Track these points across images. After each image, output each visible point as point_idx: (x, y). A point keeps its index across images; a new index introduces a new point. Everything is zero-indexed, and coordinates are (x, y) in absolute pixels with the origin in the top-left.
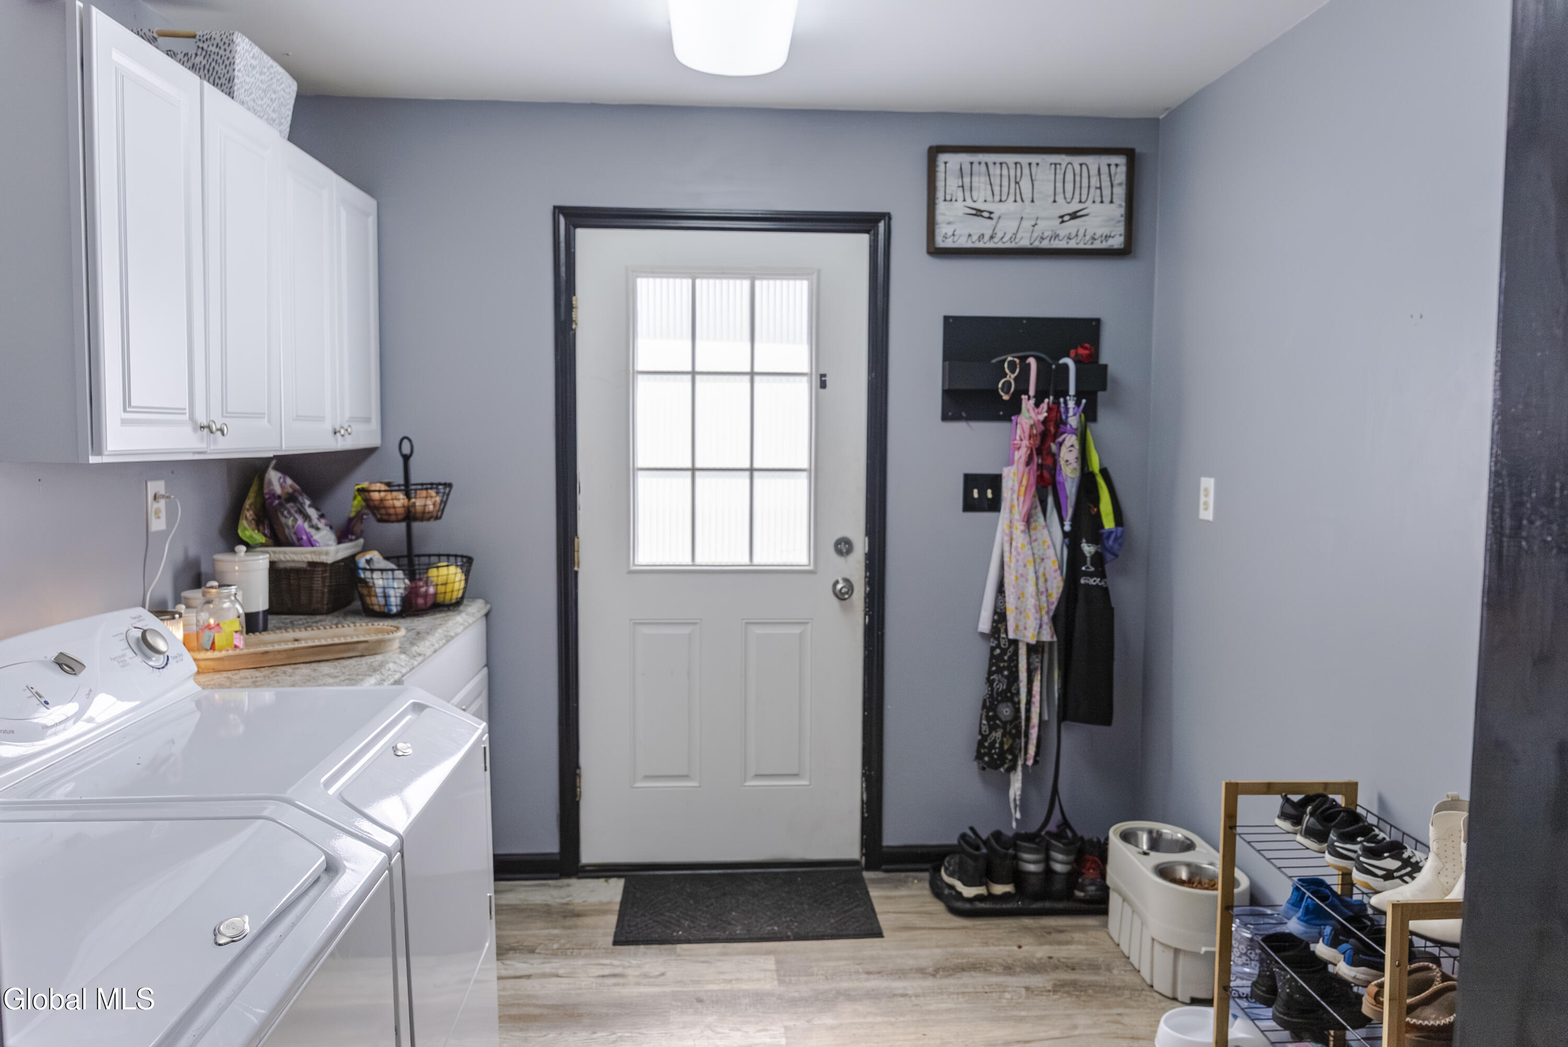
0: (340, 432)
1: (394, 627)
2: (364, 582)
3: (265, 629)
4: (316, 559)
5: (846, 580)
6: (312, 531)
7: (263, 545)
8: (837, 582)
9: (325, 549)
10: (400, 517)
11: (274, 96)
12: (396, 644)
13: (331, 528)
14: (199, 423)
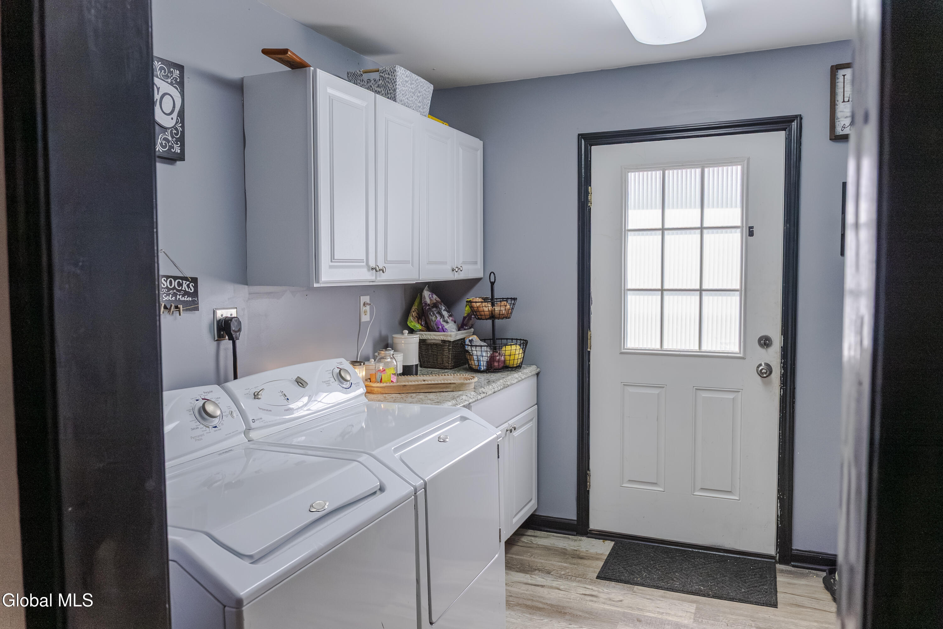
0: (455, 270)
1: (472, 377)
2: (467, 351)
3: (416, 374)
4: (445, 339)
5: (768, 365)
6: (444, 324)
7: (421, 330)
8: (760, 365)
9: (449, 333)
10: (487, 317)
11: (419, 95)
12: (472, 386)
13: (455, 322)
14: (371, 267)
